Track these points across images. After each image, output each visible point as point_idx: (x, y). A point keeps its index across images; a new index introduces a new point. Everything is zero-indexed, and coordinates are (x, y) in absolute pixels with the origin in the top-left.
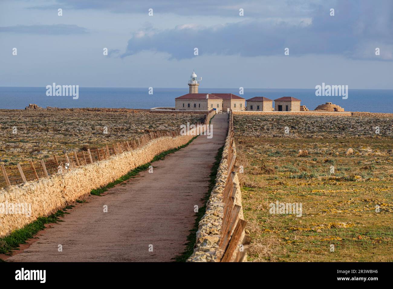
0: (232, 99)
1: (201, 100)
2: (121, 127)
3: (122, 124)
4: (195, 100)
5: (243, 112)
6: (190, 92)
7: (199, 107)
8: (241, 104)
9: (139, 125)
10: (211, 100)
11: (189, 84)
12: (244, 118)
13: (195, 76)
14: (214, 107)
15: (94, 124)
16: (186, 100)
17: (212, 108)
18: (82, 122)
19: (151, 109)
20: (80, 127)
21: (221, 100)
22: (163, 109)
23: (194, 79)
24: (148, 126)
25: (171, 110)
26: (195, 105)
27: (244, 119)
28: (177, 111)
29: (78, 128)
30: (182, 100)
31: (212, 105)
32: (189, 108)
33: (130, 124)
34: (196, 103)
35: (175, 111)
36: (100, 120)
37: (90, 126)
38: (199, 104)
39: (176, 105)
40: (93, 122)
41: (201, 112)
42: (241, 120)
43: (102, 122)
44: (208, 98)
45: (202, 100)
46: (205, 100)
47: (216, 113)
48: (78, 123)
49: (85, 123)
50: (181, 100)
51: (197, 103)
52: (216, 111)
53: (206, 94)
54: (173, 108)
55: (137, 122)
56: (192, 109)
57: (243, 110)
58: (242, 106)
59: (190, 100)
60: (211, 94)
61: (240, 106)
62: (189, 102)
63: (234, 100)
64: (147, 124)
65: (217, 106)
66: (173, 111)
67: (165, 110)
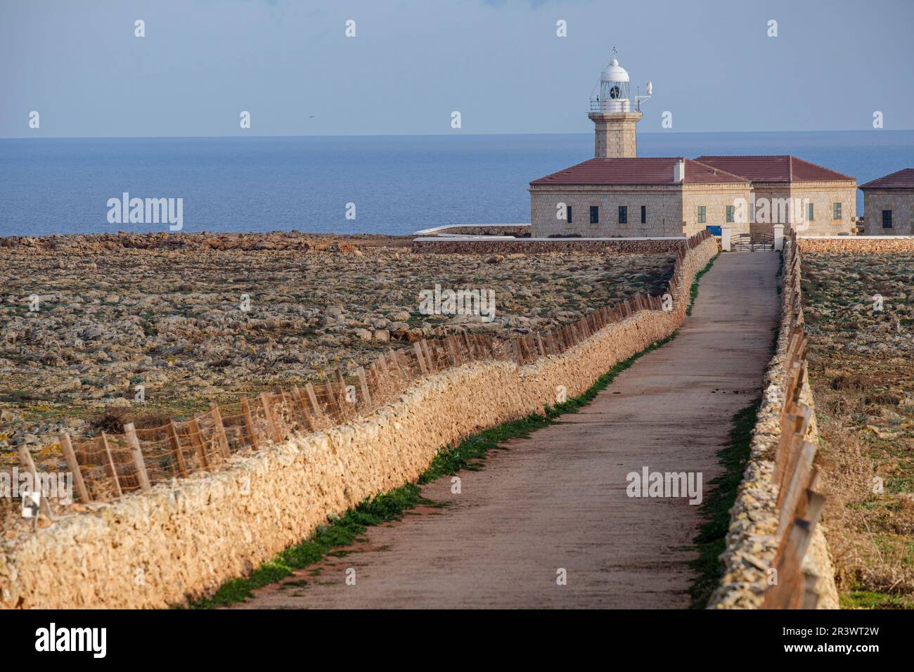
0: (796, 181)
1: (649, 188)
2: (279, 320)
3: (286, 307)
4: (624, 188)
5: (849, 241)
6: (597, 154)
7: (643, 221)
8: (839, 205)
9: (361, 308)
10: (696, 187)
11: (593, 117)
12: (852, 271)
13: (621, 75)
14: (711, 221)
15: (155, 309)
16: (582, 188)
17: (703, 227)
18: (97, 301)
19: (417, 236)
20: (87, 321)
21: (741, 186)
22: (473, 232)
23: (615, 92)
24: (407, 315)
25: (511, 238)
26: (623, 215)
27: (855, 275)
28: (538, 243)
29: (80, 330)
30: (562, 188)
31: (702, 212)
32: (594, 226)
33: (322, 305)
34: (625, 200)
35: (531, 244)
36: (181, 289)
37: (136, 318)
38: (643, 208)
39: (534, 213)
40: (150, 299)
41: (652, 242)
42: (839, 280)
43: (189, 298)
44: (682, 176)
45: (655, 188)
46: (671, 188)
47: (720, 246)
48: (78, 306)
49: (114, 304)
50: (557, 188)
51: (634, 204)
52: (719, 241)
53: (672, 162)
54: (521, 228)
55: (355, 298)
56: (607, 231)
57: (848, 230)
58: (844, 214)
59: (600, 188)
60: (698, 159)
61: (831, 214)
62: (593, 200)
63: (804, 185)
64: (400, 303)
65: (723, 215)
66: (519, 244)
67: (485, 238)
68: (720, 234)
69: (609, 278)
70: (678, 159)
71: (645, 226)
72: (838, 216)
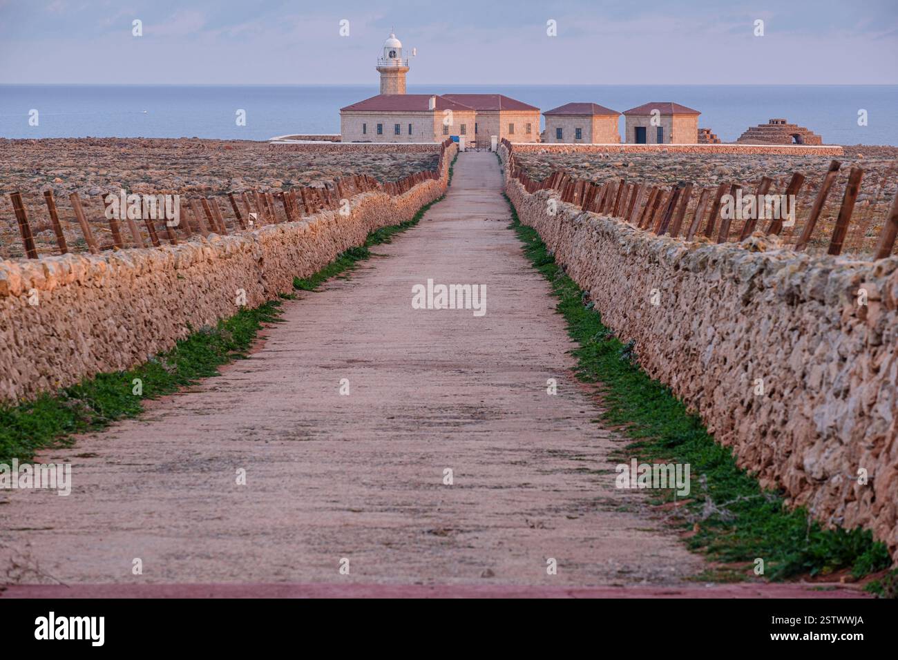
0: (503, 110)
1: (413, 113)
2: (204, 185)
3: (208, 178)
4: (398, 113)
5: (536, 146)
6: (382, 92)
7: (410, 133)
8: (529, 125)
9: (253, 179)
10: (443, 112)
11: (379, 69)
12: (544, 161)
13: (396, 43)
14: (452, 133)
15: (129, 178)
16: (372, 113)
17: (447, 137)
18: (93, 174)
19: (270, 141)
20: (90, 185)
21: (470, 113)
22: (305, 138)
24: (281, 184)
25: (330, 142)
26: (397, 130)
27: (546, 164)
28: (346, 145)
29: (86, 189)
30: (360, 112)
31: (446, 128)
32: (380, 136)
33: (229, 176)
34: (398, 120)
35: (343, 146)
36: (142, 167)
37: (119, 184)
38: (410, 125)
39: (343, 127)
40: (125, 172)
41: (417, 146)
42: (536, 166)
43: (148, 172)
44: (434, 106)
45: (417, 113)
46: (427, 113)
47: (458, 149)
48: (83, 176)
49: (104, 175)
50: (357, 112)
51: (404, 122)
52: (458, 145)
53: (427, 98)
54: (334, 137)
55: (248, 173)
56: (388, 139)
57: (534, 140)
58: (532, 131)
59: (383, 113)
60: (444, 96)
61: (525, 130)
62: (379, 120)
63: (508, 112)
64: (276, 177)
65: (459, 130)
66: (335, 146)
67: (314, 142)
68: (458, 141)
69: (398, 164)
70: (432, 96)
71: (411, 136)
72: (529, 132)
